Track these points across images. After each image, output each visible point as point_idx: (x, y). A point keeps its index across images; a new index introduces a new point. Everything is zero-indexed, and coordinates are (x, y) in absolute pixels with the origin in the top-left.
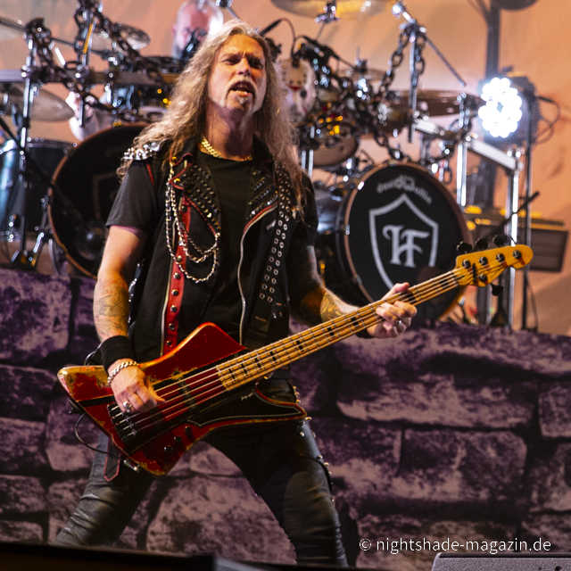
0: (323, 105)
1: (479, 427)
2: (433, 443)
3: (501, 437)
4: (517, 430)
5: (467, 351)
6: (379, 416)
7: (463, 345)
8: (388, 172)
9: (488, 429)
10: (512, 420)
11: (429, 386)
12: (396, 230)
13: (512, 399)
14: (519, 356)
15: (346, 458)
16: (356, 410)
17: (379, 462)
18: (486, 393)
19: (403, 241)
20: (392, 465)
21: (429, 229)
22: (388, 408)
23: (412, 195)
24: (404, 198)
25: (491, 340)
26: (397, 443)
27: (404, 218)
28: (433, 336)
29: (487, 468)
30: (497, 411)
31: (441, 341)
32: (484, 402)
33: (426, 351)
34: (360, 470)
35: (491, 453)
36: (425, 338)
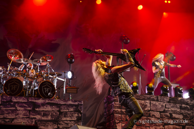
0: (37, 75)
1: (53, 111)
2: (47, 113)
3: (56, 112)
4: (58, 111)
5: (51, 102)
6: (40, 110)
7: (51, 101)
8: (45, 82)
9: (54, 111)
10: (57, 110)
11: (46, 106)
12: (46, 88)
13: (57, 107)
14: (58, 102)
15: (36, 115)
16: (37, 109)
17: (40, 115)
18: (54, 107)
19: (47, 90)
20: (42, 116)
21: (50, 88)
22: (41, 109)
23: (48, 84)
24: (47, 85)
25: (54, 100)
26: (42, 113)
27: (47, 87)
28: (47, 100)
29: (54, 116)
30: (55, 109)
31: (48, 101)
32: (53, 108)
33: (46, 102)
34: (38, 116)
35: (54, 114)
36: (46, 100)
